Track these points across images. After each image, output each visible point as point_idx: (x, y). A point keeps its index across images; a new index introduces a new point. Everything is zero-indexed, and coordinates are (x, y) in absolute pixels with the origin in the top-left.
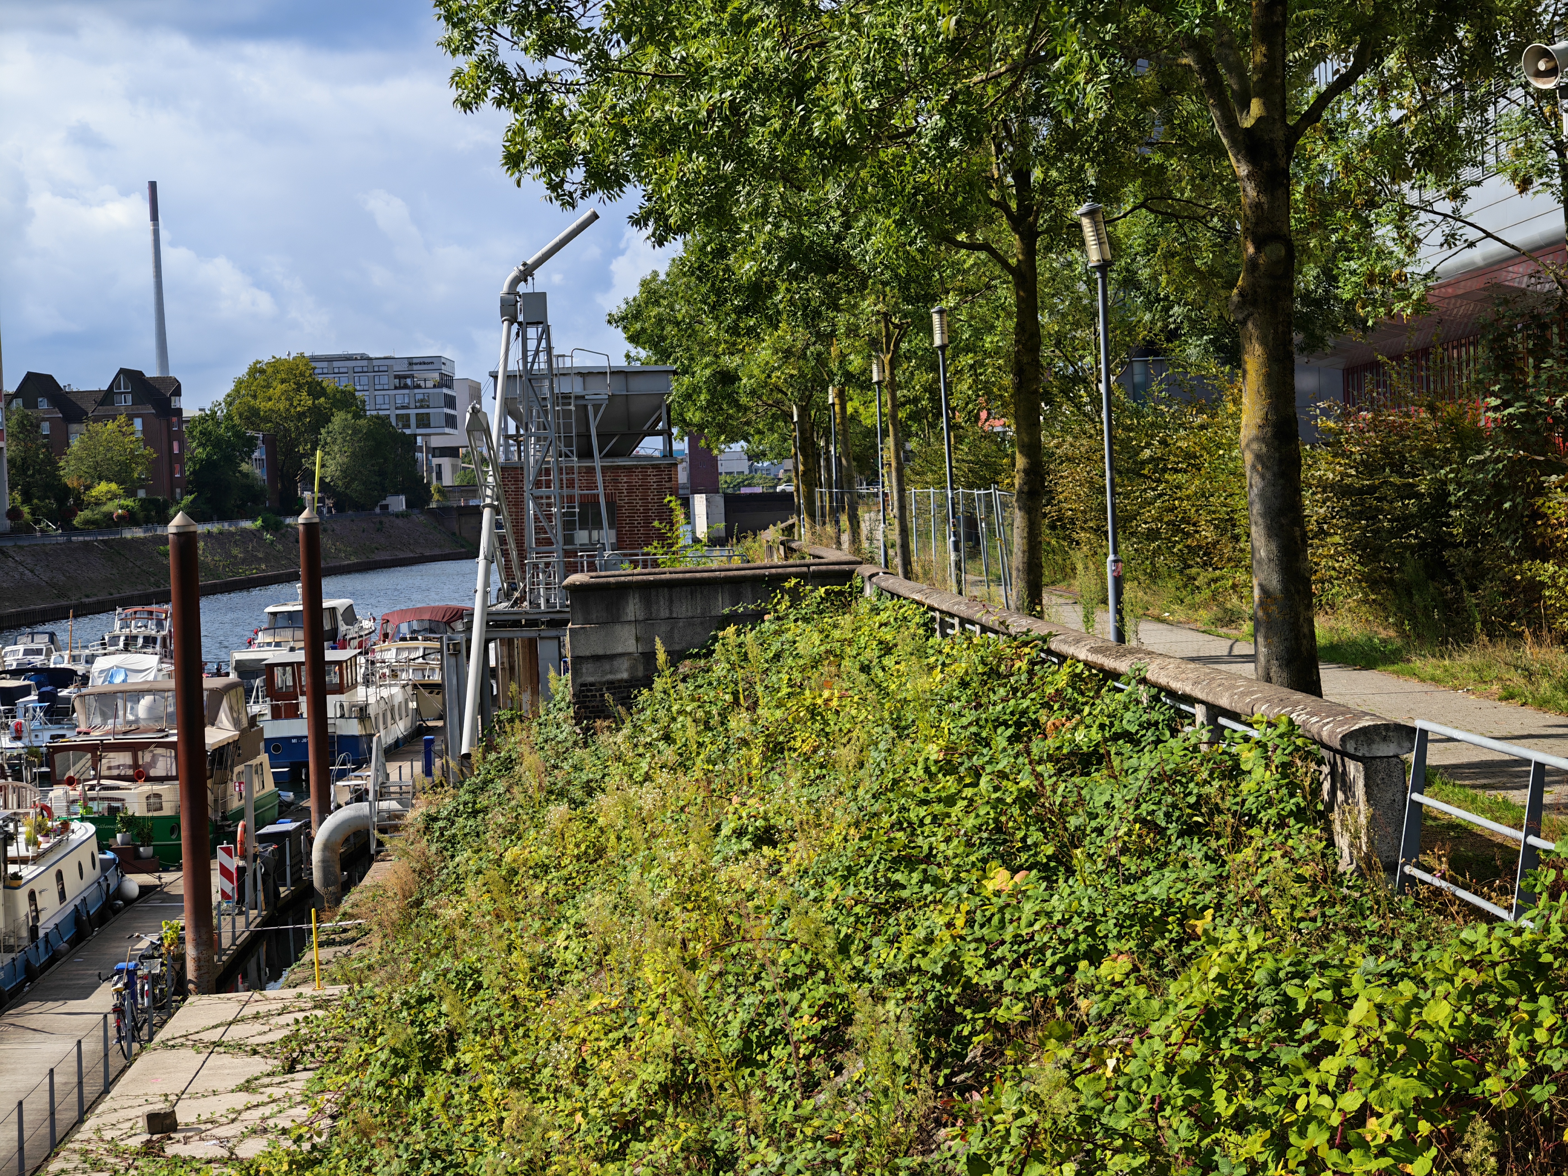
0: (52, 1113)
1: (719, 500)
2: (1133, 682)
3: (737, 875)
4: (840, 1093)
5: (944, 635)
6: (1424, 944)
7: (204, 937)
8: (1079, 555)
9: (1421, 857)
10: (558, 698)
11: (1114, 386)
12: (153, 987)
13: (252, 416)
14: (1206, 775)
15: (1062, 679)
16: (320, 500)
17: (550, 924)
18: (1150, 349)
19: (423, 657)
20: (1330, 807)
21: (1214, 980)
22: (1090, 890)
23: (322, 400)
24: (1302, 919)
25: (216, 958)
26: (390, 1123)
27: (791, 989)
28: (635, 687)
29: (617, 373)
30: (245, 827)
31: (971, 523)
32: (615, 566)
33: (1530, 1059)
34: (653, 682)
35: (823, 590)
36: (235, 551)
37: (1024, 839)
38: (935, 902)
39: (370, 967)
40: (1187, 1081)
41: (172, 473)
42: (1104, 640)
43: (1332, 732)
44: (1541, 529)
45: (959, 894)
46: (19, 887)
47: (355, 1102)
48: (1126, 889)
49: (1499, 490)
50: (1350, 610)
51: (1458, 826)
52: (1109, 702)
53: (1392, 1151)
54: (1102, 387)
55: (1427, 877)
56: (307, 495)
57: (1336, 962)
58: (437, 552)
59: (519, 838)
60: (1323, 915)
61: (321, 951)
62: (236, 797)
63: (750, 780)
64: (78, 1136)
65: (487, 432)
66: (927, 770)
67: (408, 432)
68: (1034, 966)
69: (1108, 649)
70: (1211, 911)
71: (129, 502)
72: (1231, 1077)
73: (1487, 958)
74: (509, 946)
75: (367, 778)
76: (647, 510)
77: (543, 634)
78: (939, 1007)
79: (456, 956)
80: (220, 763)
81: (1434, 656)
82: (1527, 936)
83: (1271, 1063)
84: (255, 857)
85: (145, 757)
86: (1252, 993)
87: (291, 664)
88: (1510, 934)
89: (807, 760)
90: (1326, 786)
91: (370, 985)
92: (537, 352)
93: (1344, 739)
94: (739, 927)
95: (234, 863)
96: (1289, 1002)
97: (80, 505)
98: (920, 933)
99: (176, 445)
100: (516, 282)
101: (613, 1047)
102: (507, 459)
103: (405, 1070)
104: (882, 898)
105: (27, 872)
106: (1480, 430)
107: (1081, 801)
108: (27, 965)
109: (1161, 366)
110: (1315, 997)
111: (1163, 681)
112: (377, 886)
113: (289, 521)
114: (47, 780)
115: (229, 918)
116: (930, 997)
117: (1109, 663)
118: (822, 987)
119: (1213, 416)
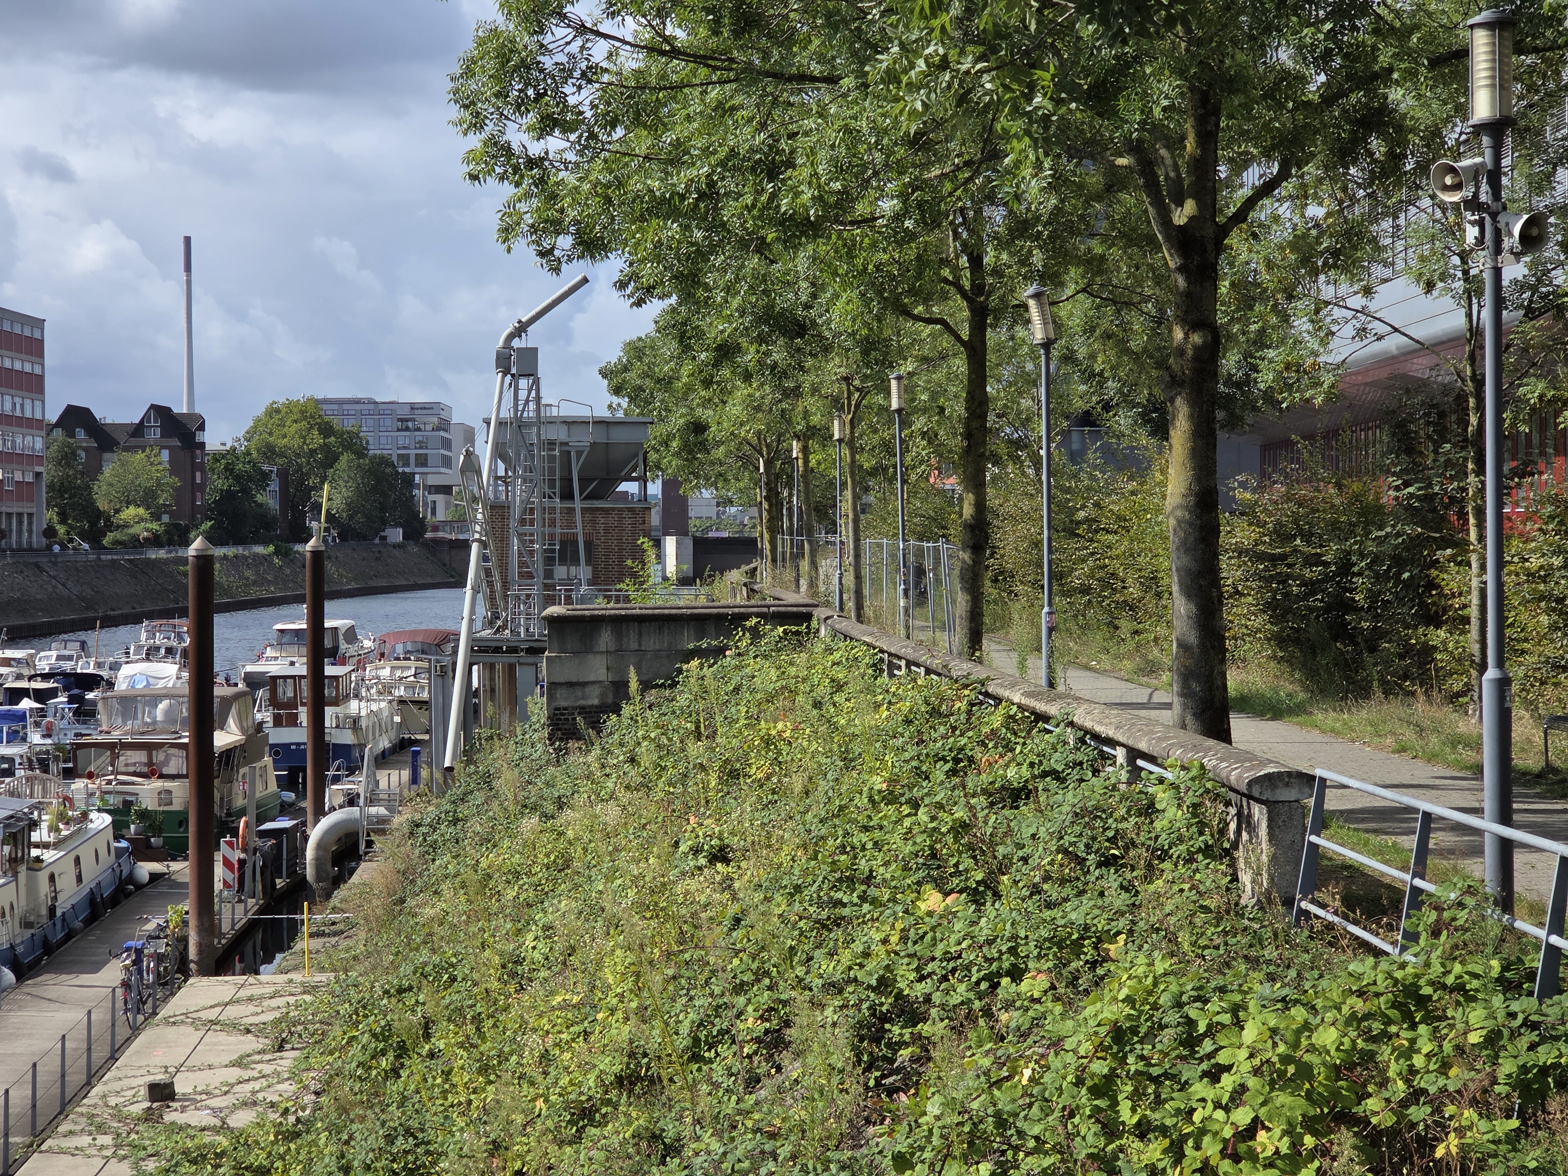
0: (63, 1076)
1: (689, 543)
2: (1062, 725)
3: (693, 888)
4: (780, 1090)
5: (891, 675)
6: (1316, 973)
7: (206, 924)
8: (1018, 606)
9: (1317, 894)
10: (534, 719)
11: (1055, 453)
12: (158, 965)
13: (270, 452)
14: (1123, 812)
15: (997, 720)
16: (327, 530)
17: (520, 926)
18: (1087, 419)
19: (415, 676)
20: (1235, 845)
21: (1123, 1001)
22: (1014, 914)
23: (333, 439)
24: (1206, 947)
25: (216, 941)
26: (368, 1100)
27: (737, 994)
28: (605, 712)
29: (600, 423)
30: (246, 823)
31: (920, 572)
32: (590, 600)
33: (1408, 1082)
34: (621, 708)
35: (781, 629)
36: (248, 573)
37: (956, 865)
38: (872, 920)
39: (355, 958)
40: (1096, 1092)
41: (194, 501)
42: (1036, 686)
43: (1239, 777)
44: (1436, 599)
45: (895, 913)
46: (40, 870)
47: (337, 1080)
48: (1047, 914)
49: (1399, 562)
50: (1259, 665)
51: (1351, 866)
52: (1039, 742)
53: (1279, 1163)
54: (1043, 452)
55: (1321, 912)
56: (314, 524)
57: (1235, 987)
58: (429, 580)
59: (495, 846)
60: (1226, 944)
61: (312, 941)
62: (241, 797)
63: (707, 802)
64: (85, 1101)
65: (479, 473)
66: (871, 799)
67: (407, 470)
68: (960, 981)
69: (1040, 693)
70: (1123, 936)
71: (155, 526)
72: (1136, 1090)
73: (1373, 989)
74: (483, 943)
75: (358, 784)
76: (621, 550)
77: (522, 660)
78: (873, 1015)
79: (434, 951)
80: (227, 764)
81: (1334, 710)
82: (1409, 970)
83: (1173, 1077)
84: (255, 850)
85: (159, 756)
86: (1158, 1014)
87: (293, 677)
88: (1395, 967)
89: (761, 786)
90: (1233, 826)
91: (355, 974)
92: (527, 401)
93: (1250, 784)
94: (692, 936)
95: (237, 855)
96: (1191, 1023)
97: (110, 526)
98: (857, 946)
99: (198, 475)
100: (511, 337)
101: (573, 1040)
102: (496, 497)
103: (383, 1053)
104: (824, 914)
105: (49, 856)
106: (1382, 507)
107: (1009, 832)
108: (45, 942)
109: (1097, 435)
110: (1215, 1020)
111: (1088, 724)
112: (364, 884)
113: (298, 547)
114: (69, 774)
115: (229, 905)
116: (865, 1006)
117: (1041, 707)
118: (766, 993)
119: (1141, 484)
